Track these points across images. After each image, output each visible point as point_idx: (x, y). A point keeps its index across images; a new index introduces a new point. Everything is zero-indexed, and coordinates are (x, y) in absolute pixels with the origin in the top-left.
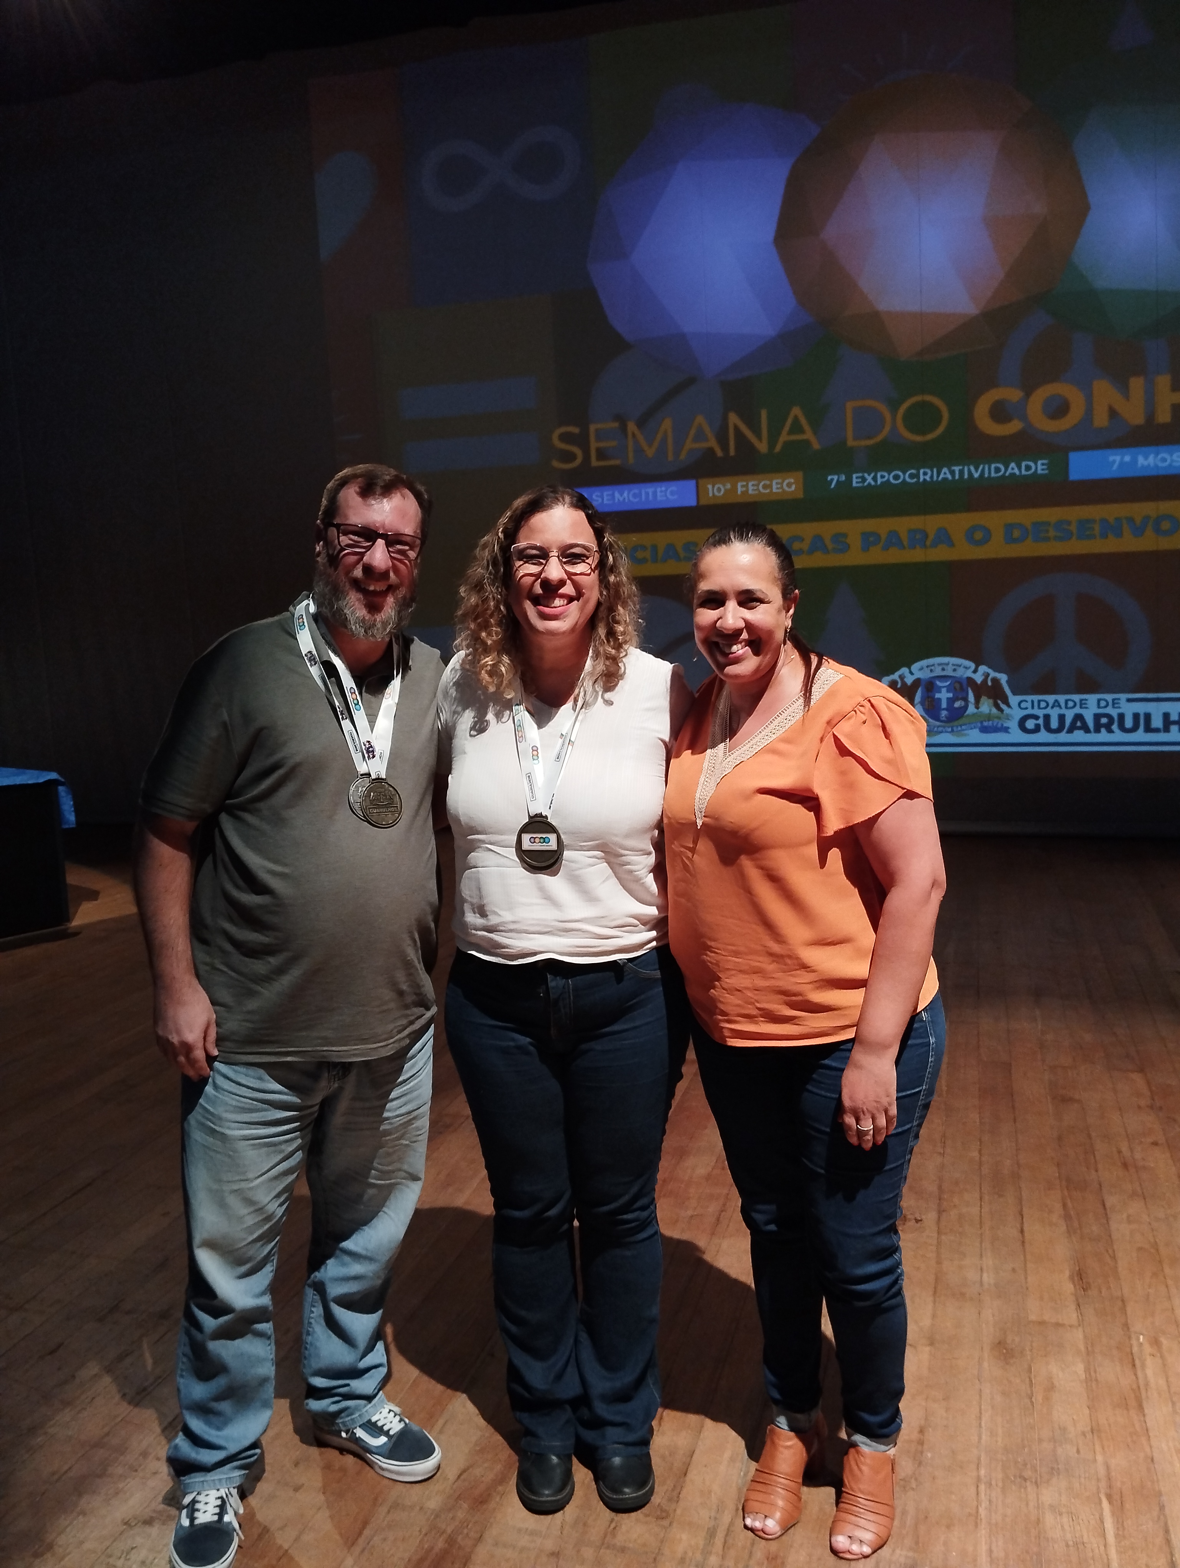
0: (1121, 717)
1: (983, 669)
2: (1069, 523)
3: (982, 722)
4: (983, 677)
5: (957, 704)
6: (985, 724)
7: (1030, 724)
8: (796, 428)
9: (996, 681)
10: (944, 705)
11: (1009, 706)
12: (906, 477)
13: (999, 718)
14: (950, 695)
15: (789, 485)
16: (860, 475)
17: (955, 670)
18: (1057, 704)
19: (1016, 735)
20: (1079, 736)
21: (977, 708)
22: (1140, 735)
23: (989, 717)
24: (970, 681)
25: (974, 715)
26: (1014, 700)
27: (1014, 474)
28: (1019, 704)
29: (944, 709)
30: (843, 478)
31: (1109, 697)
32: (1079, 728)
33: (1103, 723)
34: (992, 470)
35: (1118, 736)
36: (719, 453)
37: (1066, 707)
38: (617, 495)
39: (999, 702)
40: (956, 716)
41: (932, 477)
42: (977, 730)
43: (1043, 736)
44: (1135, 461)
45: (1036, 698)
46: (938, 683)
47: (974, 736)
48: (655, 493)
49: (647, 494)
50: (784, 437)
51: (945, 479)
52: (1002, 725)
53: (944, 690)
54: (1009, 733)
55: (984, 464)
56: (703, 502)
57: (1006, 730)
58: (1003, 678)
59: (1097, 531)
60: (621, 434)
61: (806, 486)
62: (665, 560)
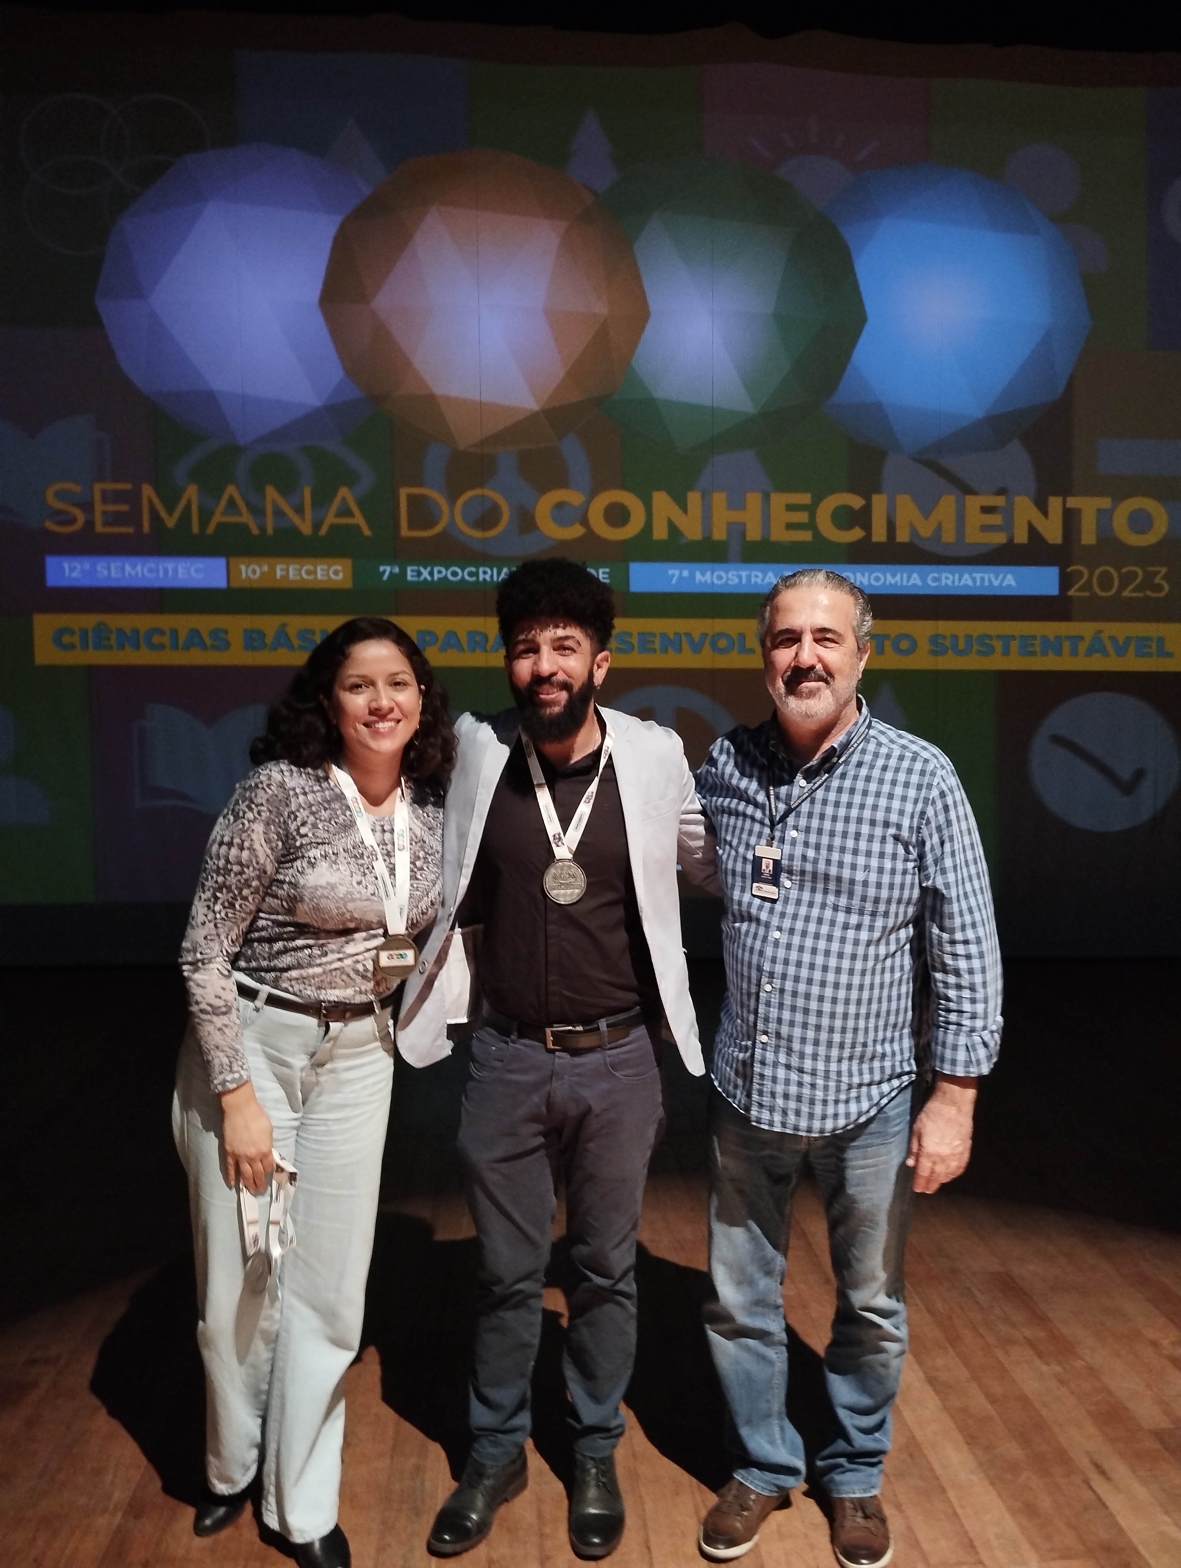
8: (344, 510)
15: (336, 573)
41: (492, 577)
44: (693, 576)
48: (175, 570)
49: (166, 571)
56: (234, 584)
59: (657, 646)
60: (133, 498)
61: (355, 576)
62: (187, 648)
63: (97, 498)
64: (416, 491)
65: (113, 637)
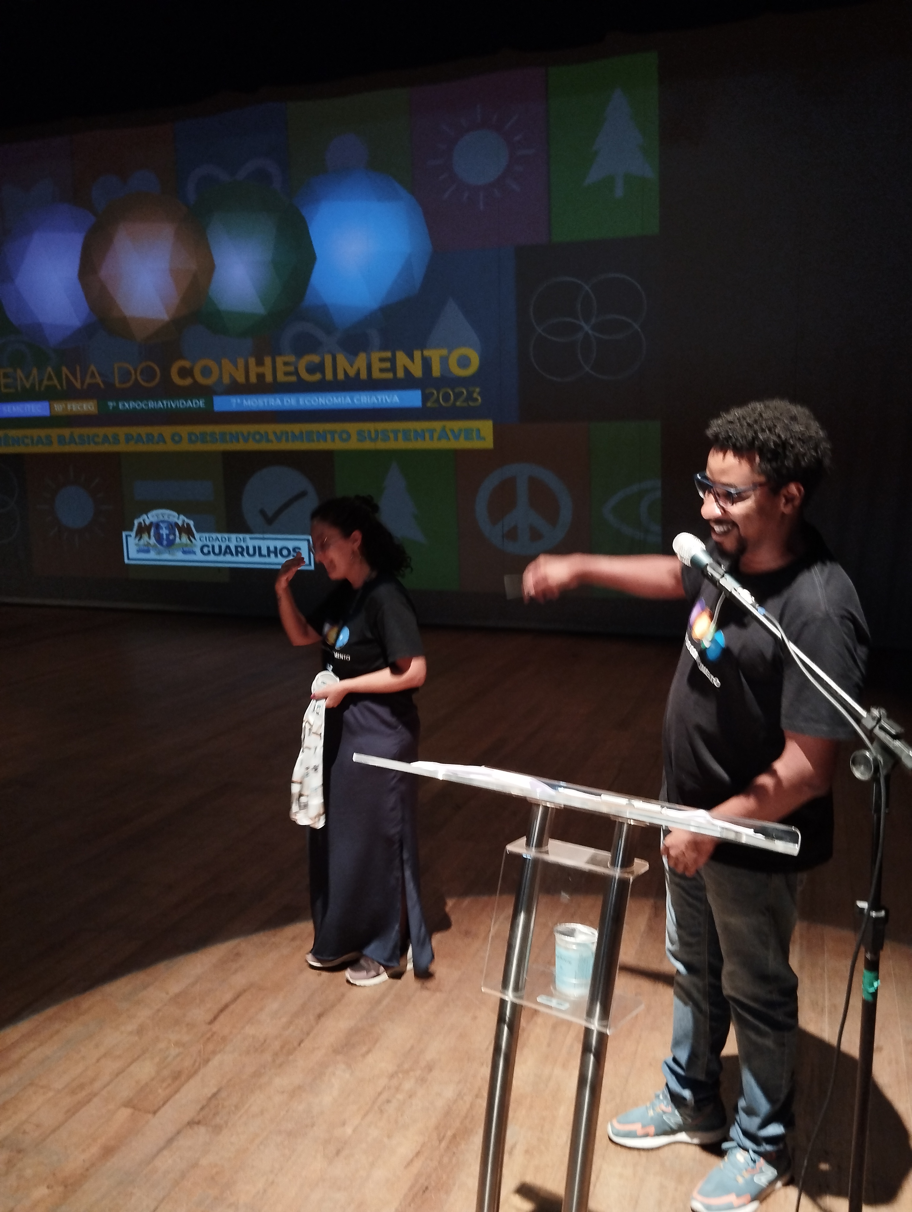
0: (248, 548)
1: (182, 517)
2: (215, 433)
3: (183, 548)
4: (182, 522)
5: (171, 537)
6: (185, 549)
7: (206, 550)
9: (188, 525)
10: (165, 537)
11: (194, 538)
12: (142, 405)
13: (191, 546)
14: (168, 532)
15: (91, 407)
16: (124, 403)
17: (169, 518)
20: (228, 558)
21: (180, 539)
22: (257, 559)
23: (186, 545)
24: (177, 524)
25: (179, 544)
26: (197, 535)
27: (190, 407)
28: (200, 539)
29: (165, 540)
30: (115, 404)
31: (241, 536)
32: (228, 553)
33: (240, 550)
34: (181, 404)
35: (247, 558)
36: (59, 387)
37: (222, 541)
38: (14, 408)
39: (191, 537)
40: (171, 543)
41: (154, 406)
42: (181, 553)
43: (212, 557)
44: (242, 402)
45: (207, 535)
46: (162, 525)
47: (180, 556)
49: (27, 408)
50: (88, 381)
51: (160, 408)
52: (192, 550)
53: (164, 529)
54: (196, 555)
55: (177, 400)
56: (53, 414)
57: (194, 553)
58: (191, 523)
59: (228, 439)
60: (14, 376)
61: (99, 407)
62: (38, 444)
64: (120, 364)
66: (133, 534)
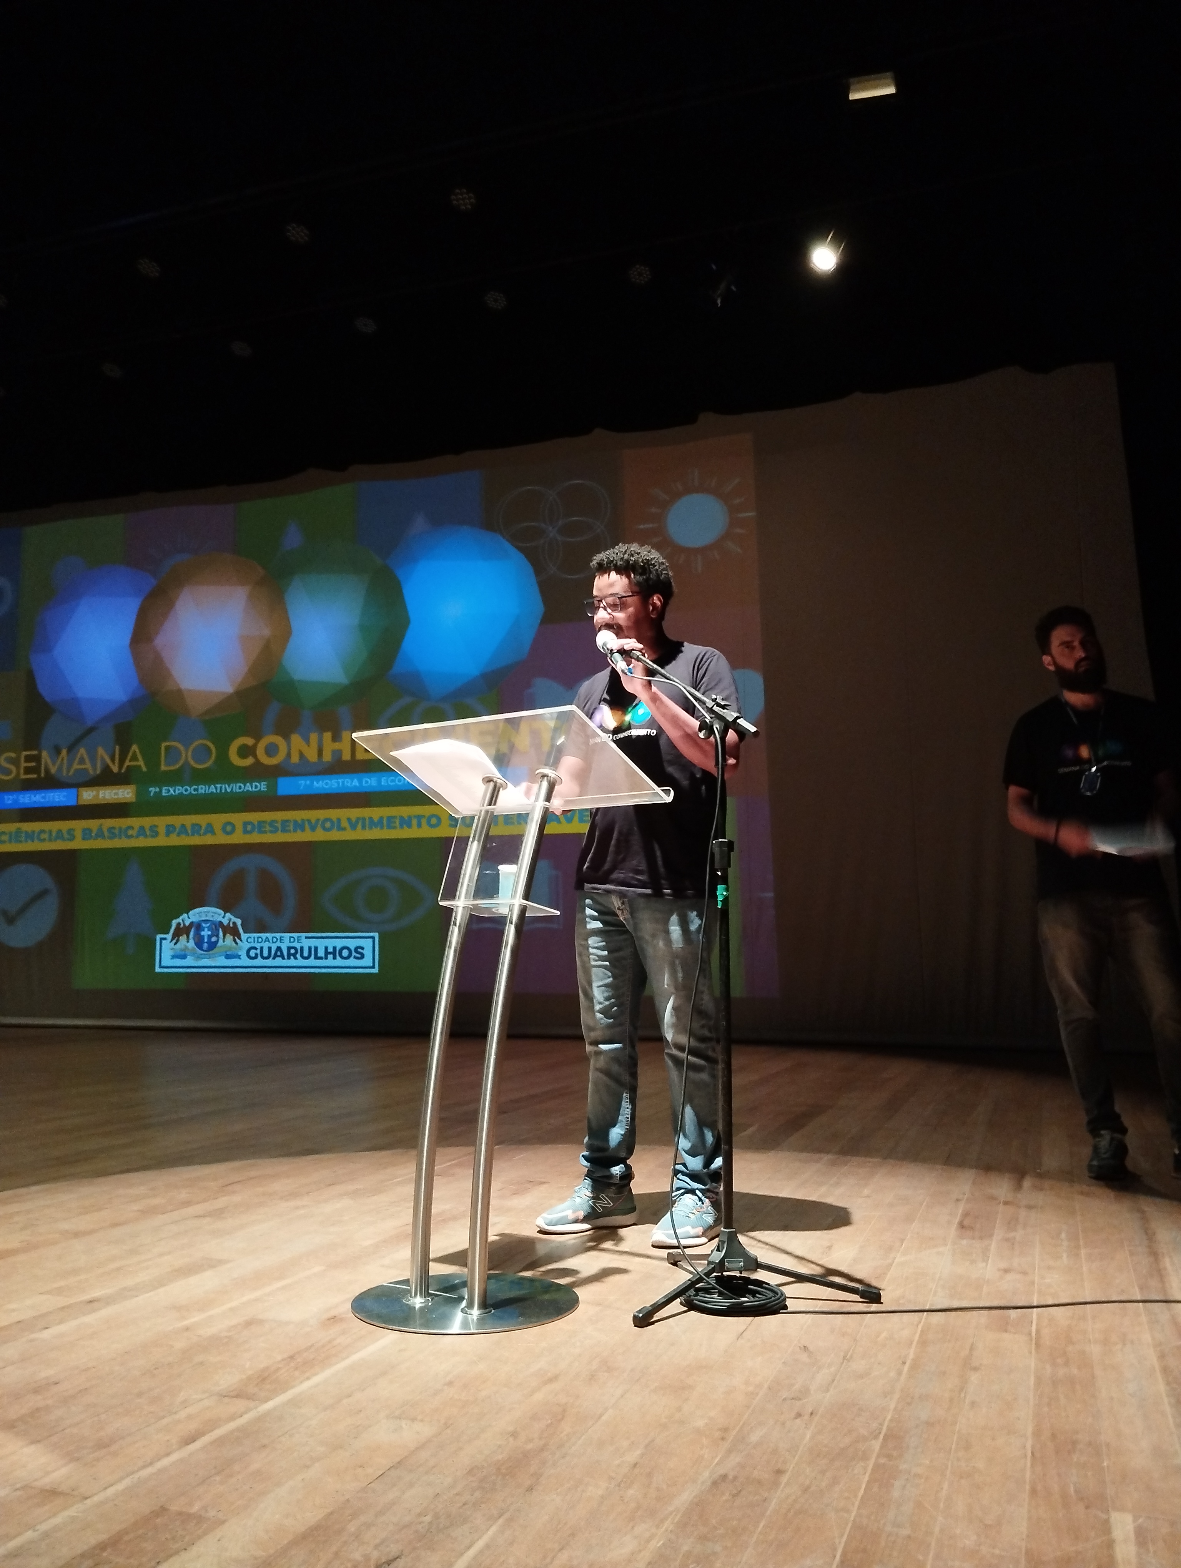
1: (228, 915)
2: (276, 822)
3: (226, 952)
4: (228, 922)
5: (214, 939)
6: (228, 953)
8: (134, 758)
9: (234, 924)
10: (206, 940)
11: (241, 941)
12: (191, 790)
13: (235, 948)
14: (210, 933)
15: (128, 793)
16: (167, 788)
18: (267, 940)
19: (245, 961)
21: (224, 941)
23: (230, 948)
24: (221, 923)
25: (221, 947)
27: (248, 791)
29: (206, 943)
30: (157, 790)
32: (278, 956)
34: (238, 788)
36: (91, 773)
39: (236, 938)
40: (212, 946)
41: (205, 791)
42: (223, 957)
43: (259, 962)
44: (312, 783)
46: (204, 925)
48: (54, 797)
49: (50, 797)
50: (128, 763)
51: (212, 792)
52: (237, 954)
53: (206, 929)
54: (240, 958)
55: (233, 783)
56: (81, 803)
57: (239, 957)
59: (291, 828)
60: (37, 759)
61: (138, 794)
62: (56, 839)
63: (22, 759)
64: (168, 744)
65: (23, 835)
66: (169, 936)
